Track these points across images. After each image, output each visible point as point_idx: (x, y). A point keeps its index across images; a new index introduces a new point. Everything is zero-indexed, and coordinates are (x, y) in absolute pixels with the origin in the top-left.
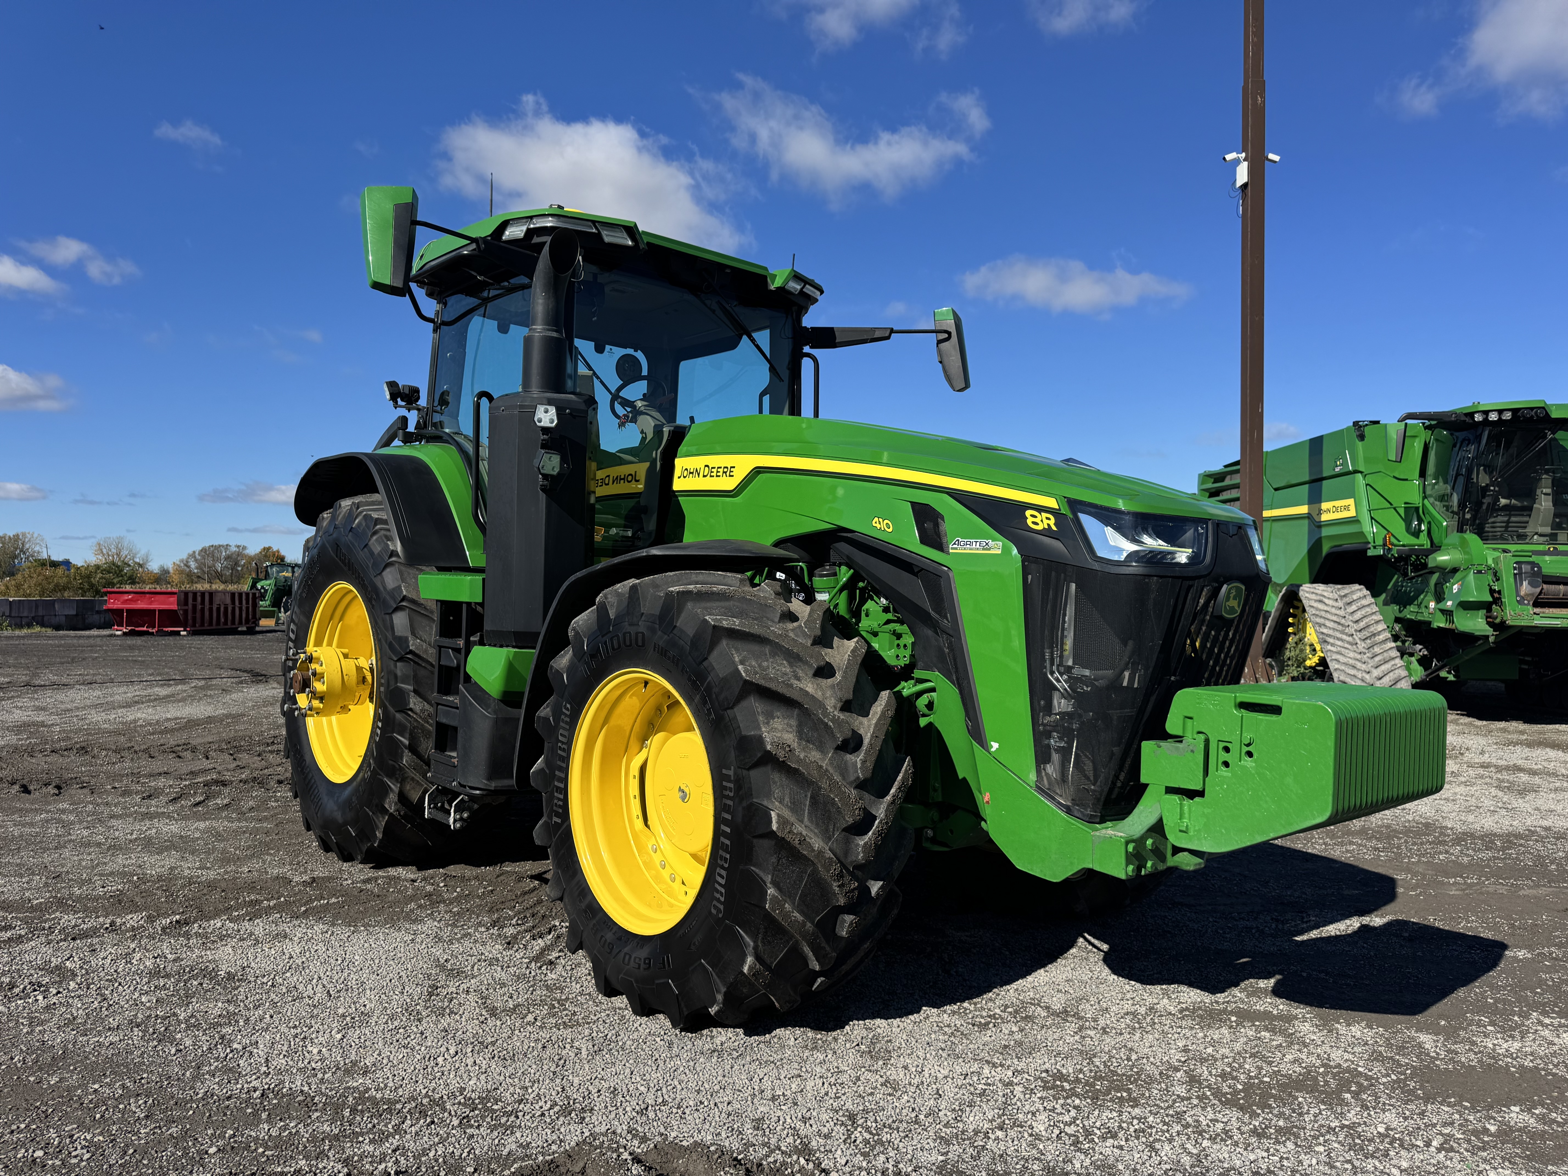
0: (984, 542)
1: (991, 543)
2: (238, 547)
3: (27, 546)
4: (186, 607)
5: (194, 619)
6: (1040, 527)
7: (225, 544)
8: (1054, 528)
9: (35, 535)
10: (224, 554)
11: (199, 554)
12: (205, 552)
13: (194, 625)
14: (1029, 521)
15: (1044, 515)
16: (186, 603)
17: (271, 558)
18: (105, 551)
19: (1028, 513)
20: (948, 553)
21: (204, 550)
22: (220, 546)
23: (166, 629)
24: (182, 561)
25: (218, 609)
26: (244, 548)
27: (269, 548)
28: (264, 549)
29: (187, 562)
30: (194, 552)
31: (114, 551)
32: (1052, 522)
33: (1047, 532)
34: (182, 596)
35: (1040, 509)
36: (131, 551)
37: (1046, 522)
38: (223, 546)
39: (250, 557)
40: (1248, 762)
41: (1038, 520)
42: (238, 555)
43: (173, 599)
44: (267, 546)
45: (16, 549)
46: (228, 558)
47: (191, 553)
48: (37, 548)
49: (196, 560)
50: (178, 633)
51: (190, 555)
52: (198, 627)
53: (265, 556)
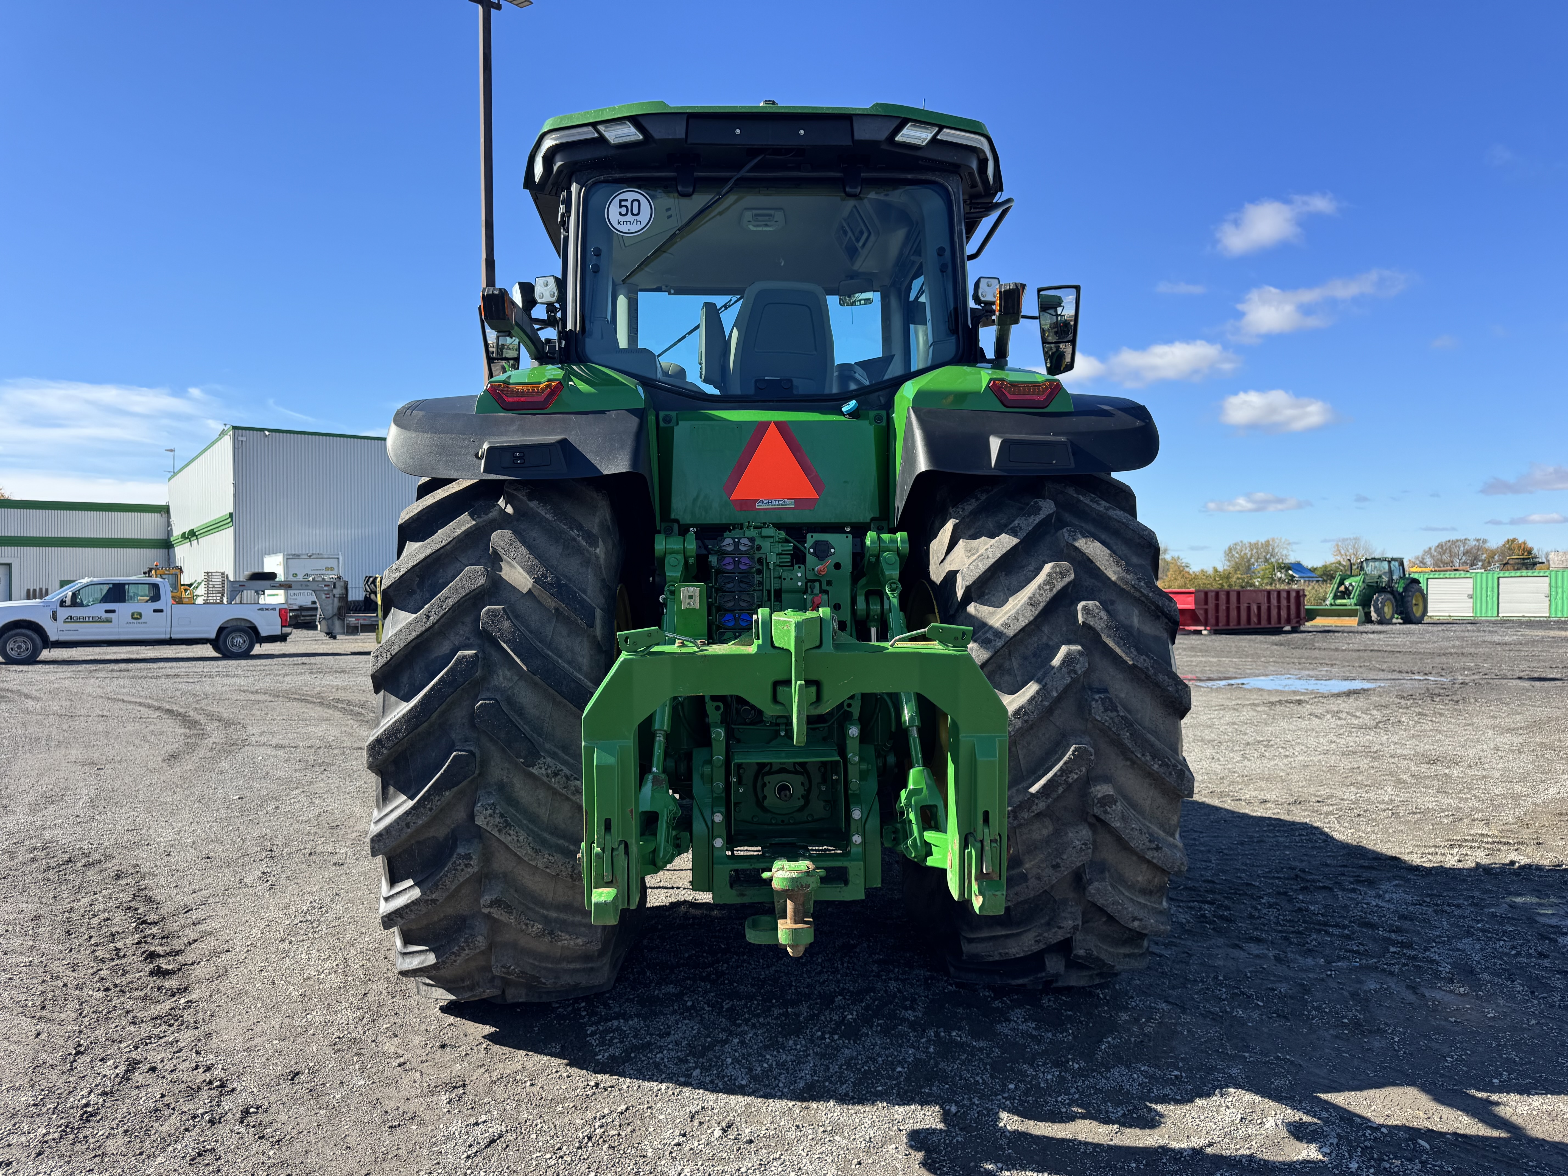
2: (1478, 540)
3: (1276, 551)
4: (1206, 607)
5: (1217, 618)
7: (1463, 538)
9: (1283, 540)
10: (1462, 548)
11: (1435, 551)
12: (1442, 548)
13: (1217, 624)
16: (1206, 603)
17: (1517, 551)
18: (1343, 552)
21: (1441, 546)
22: (1457, 541)
23: (1187, 628)
24: (1417, 558)
25: (1249, 608)
26: (1485, 541)
27: (1513, 540)
28: (1508, 541)
29: (1423, 559)
30: (1430, 549)
31: (1351, 551)
34: (1202, 595)
36: (1367, 550)
38: (1461, 541)
39: (1492, 551)
42: (1478, 549)
43: (1191, 599)
44: (1511, 538)
45: (1267, 553)
46: (1466, 553)
47: (1427, 549)
48: (1285, 552)
49: (1433, 557)
50: (1199, 632)
51: (1425, 552)
52: (1221, 626)
53: (1510, 549)
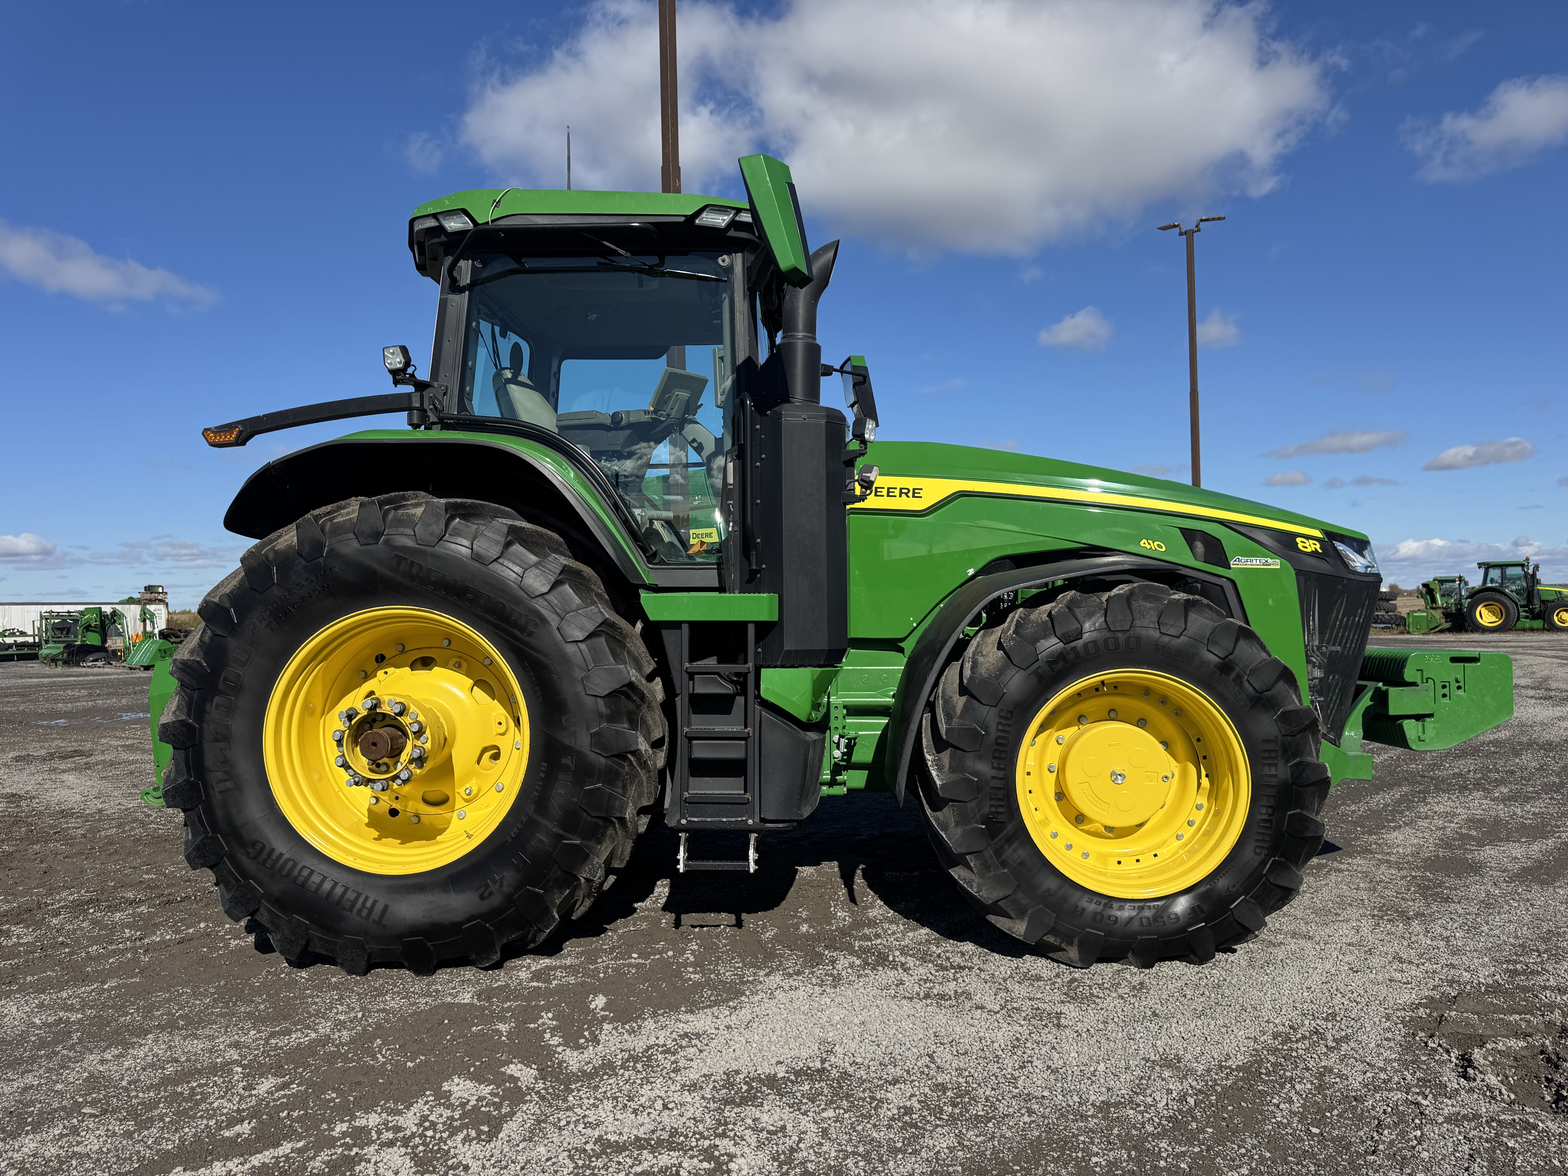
0: (1263, 560)
1: (1269, 560)
6: (1309, 550)
8: (1320, 551)
14: (1300, 546)
15: (1311, 542)
19: (1298, 540)
20: (1230, 568)
32: (1318, 546)
33: (1314, 554)
35: (1308, 537)
37: (1313, 546)
40: (1461, 692)
41: (1307, 545)
